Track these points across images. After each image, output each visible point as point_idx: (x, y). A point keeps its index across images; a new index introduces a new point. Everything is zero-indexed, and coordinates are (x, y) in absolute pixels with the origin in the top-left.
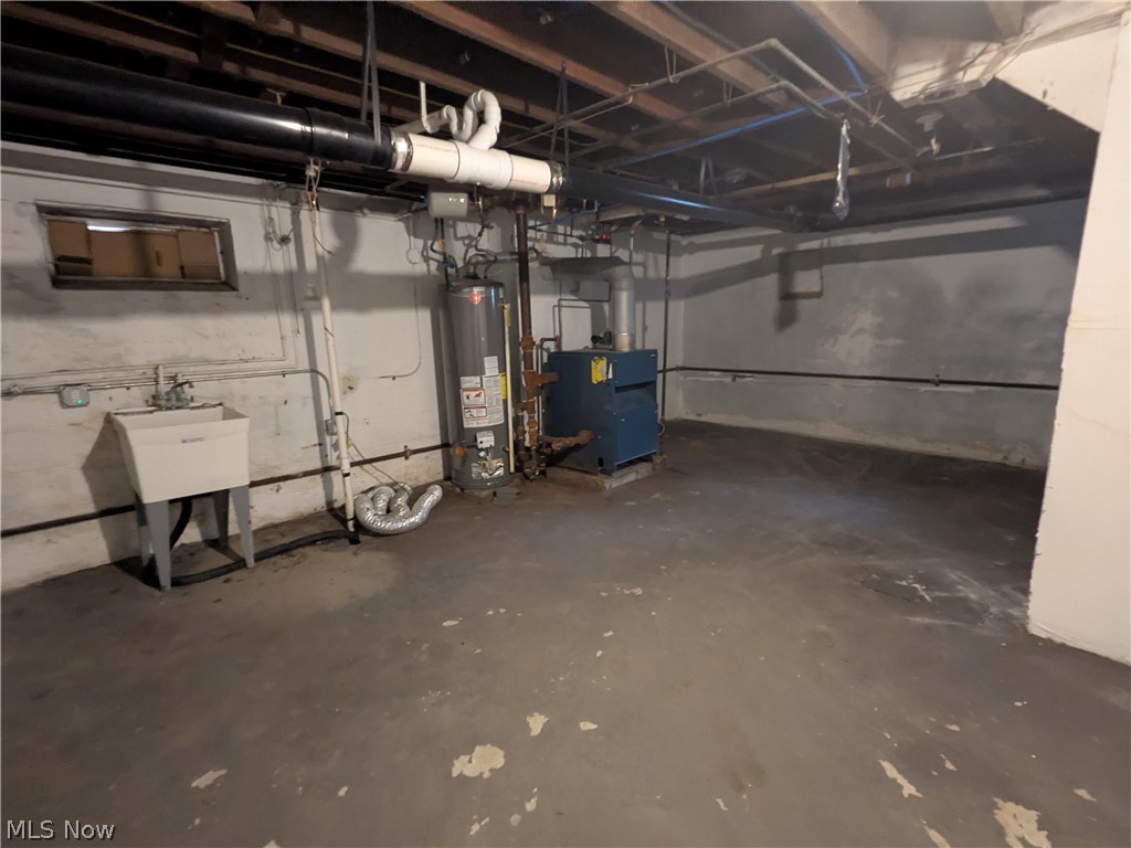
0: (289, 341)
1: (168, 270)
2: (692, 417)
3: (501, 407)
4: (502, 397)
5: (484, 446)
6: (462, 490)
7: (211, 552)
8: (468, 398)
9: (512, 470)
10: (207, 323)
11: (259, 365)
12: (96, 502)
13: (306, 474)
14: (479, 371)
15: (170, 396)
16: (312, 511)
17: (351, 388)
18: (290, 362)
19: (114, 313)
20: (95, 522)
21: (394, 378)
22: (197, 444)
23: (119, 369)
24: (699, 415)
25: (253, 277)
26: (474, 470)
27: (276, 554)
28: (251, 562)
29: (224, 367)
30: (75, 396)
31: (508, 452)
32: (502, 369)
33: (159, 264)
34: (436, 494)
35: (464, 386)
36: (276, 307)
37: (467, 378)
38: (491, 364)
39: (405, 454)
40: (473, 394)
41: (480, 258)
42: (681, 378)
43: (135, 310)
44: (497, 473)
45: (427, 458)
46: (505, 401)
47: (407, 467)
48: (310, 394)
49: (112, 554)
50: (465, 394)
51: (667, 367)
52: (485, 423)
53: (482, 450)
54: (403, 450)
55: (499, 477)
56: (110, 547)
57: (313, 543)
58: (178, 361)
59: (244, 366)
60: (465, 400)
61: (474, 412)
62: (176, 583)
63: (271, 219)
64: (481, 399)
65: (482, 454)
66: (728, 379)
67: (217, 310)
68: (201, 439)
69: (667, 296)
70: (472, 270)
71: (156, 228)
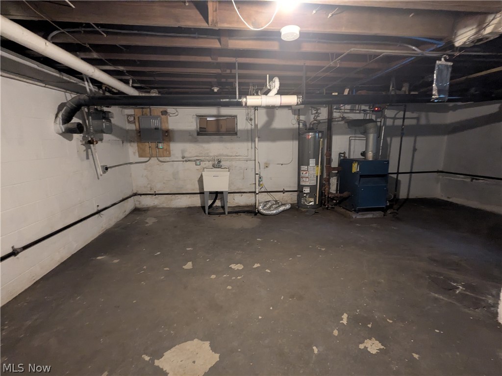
0: (250, 150)
1: (223, 129)
2: (445, 199)
3: (315, 179)
4: (316, 175)
5: (306, 192)
6: (299, 207)
7: (221, 209)
8: (303, 174)
9: (317, 203)
10: (229, 145)
11: (240, 157)
12: (199, 190)
13: (250, 192)
14: (308, 164)
15: (217, 165)
16: (251, 204)
17: (267, 167)
18: (249, 157)
19: (208, 142)
20: (199, 195)
21: (282, 165)
22: (217, 177)
23: (207, 156)
24: (448, 198)
25: (242, 131)
26: (302, 201)
27: (234, 213)
28: (227, 213)
29: (231, 158)
30: (198, 162)
31: (316, 196)
32: (317, 164)
33: (221, 128)
34: (288, 207)
35: (302, 169)
36: (247, 140)
37: (303, 166)
38: (312, 162)
39: (284, 192)
40: (305, 172)
41: (315, 122)
42: (441, 177)
43: (213, 141)
44: (311, 203)
45: (291, 194)
46: (317, 176)
47: (283, 196)
48: (254, 168)
49: (201, 205)
50: (302, 172)
51: (400, 172)
52: (308, 184)
53: (305, 193)
54: (282, 190)
55: (311, 205)
56: (201, 202)
57: (244, 212)
58: (220, 155)
59: (237, 157)
60: (302, 175)
61: (304, 179)
62: (209, 213)
63: (248, 113)
64: (307, 175)
65: (305, 195)
66: (468, 180)
67: (232, 141)
68: (217, 176)
69: (402, 135)
70: (311, 126)
71: (222, 118)
